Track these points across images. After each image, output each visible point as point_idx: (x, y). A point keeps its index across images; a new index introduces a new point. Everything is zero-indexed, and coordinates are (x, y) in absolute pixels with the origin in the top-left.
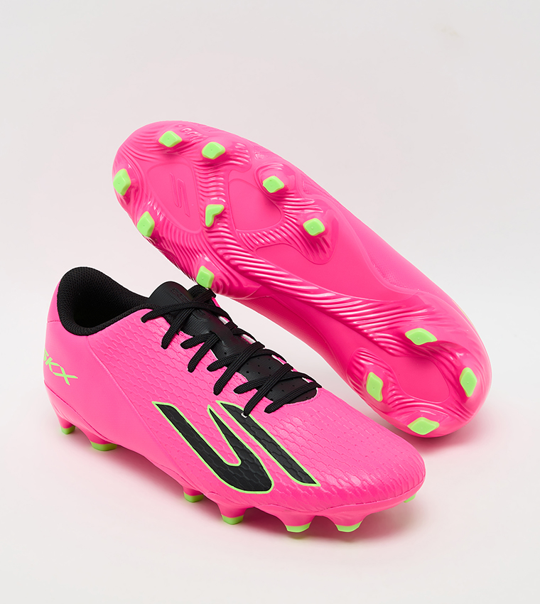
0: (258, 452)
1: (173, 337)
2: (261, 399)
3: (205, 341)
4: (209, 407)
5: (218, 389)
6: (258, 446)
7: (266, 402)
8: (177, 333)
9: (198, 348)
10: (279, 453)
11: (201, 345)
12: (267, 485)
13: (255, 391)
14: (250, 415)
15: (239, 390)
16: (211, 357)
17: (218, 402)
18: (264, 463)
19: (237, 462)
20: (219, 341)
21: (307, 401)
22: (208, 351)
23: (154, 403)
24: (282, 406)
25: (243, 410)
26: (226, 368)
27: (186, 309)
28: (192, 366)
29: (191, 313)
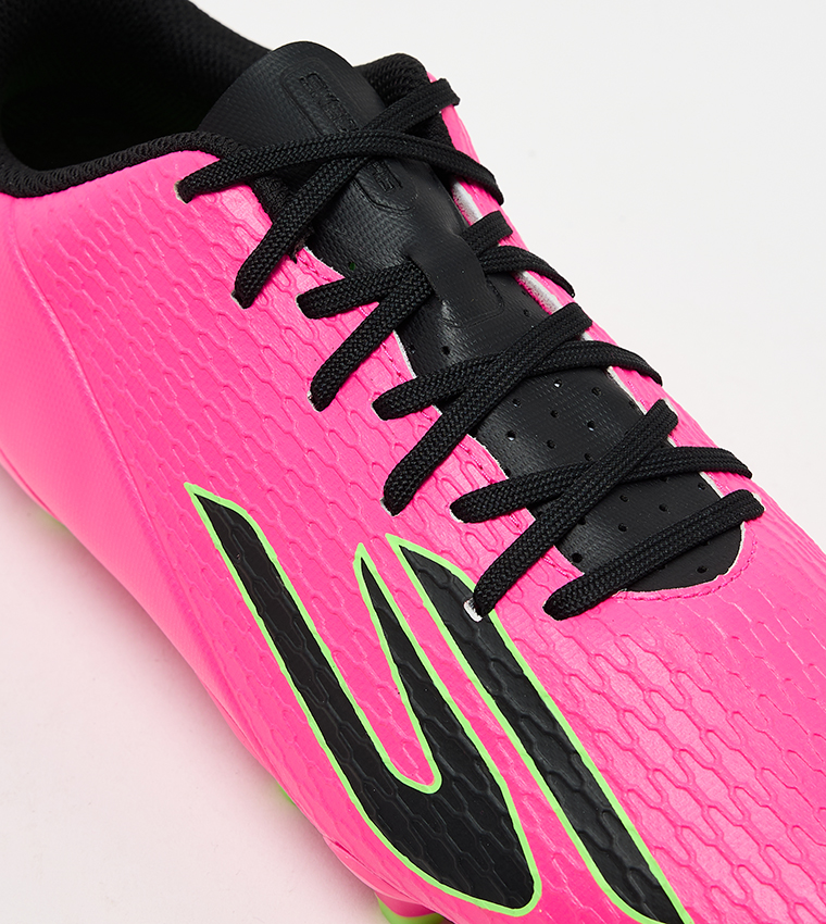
0: (500, 762)
1: (276, 267)
2: (543, 554)
3: (378, 299)
4: (361, 552)
5: (401, 489)
6: (505, 738)
7: (555, 571)
8: (291, 253)
9: (352, 321)
10: (573, 782)
11: (367, 310)
12: (517, 890)
13: (527, 518)
14: (493, 615)
15: (471, 508)
16: (392, 364)
17: (394, 542)
18: (519, 806)
19: (429, 780)
20: (431, 299)
21: (698, 588)
22: (388, 334)
23: (192, 489)
24: (608, 596)
25: (472, 586)
26: (435, 412)
27: (340, 157)
28: (327, 386)
29: (352, 178)
